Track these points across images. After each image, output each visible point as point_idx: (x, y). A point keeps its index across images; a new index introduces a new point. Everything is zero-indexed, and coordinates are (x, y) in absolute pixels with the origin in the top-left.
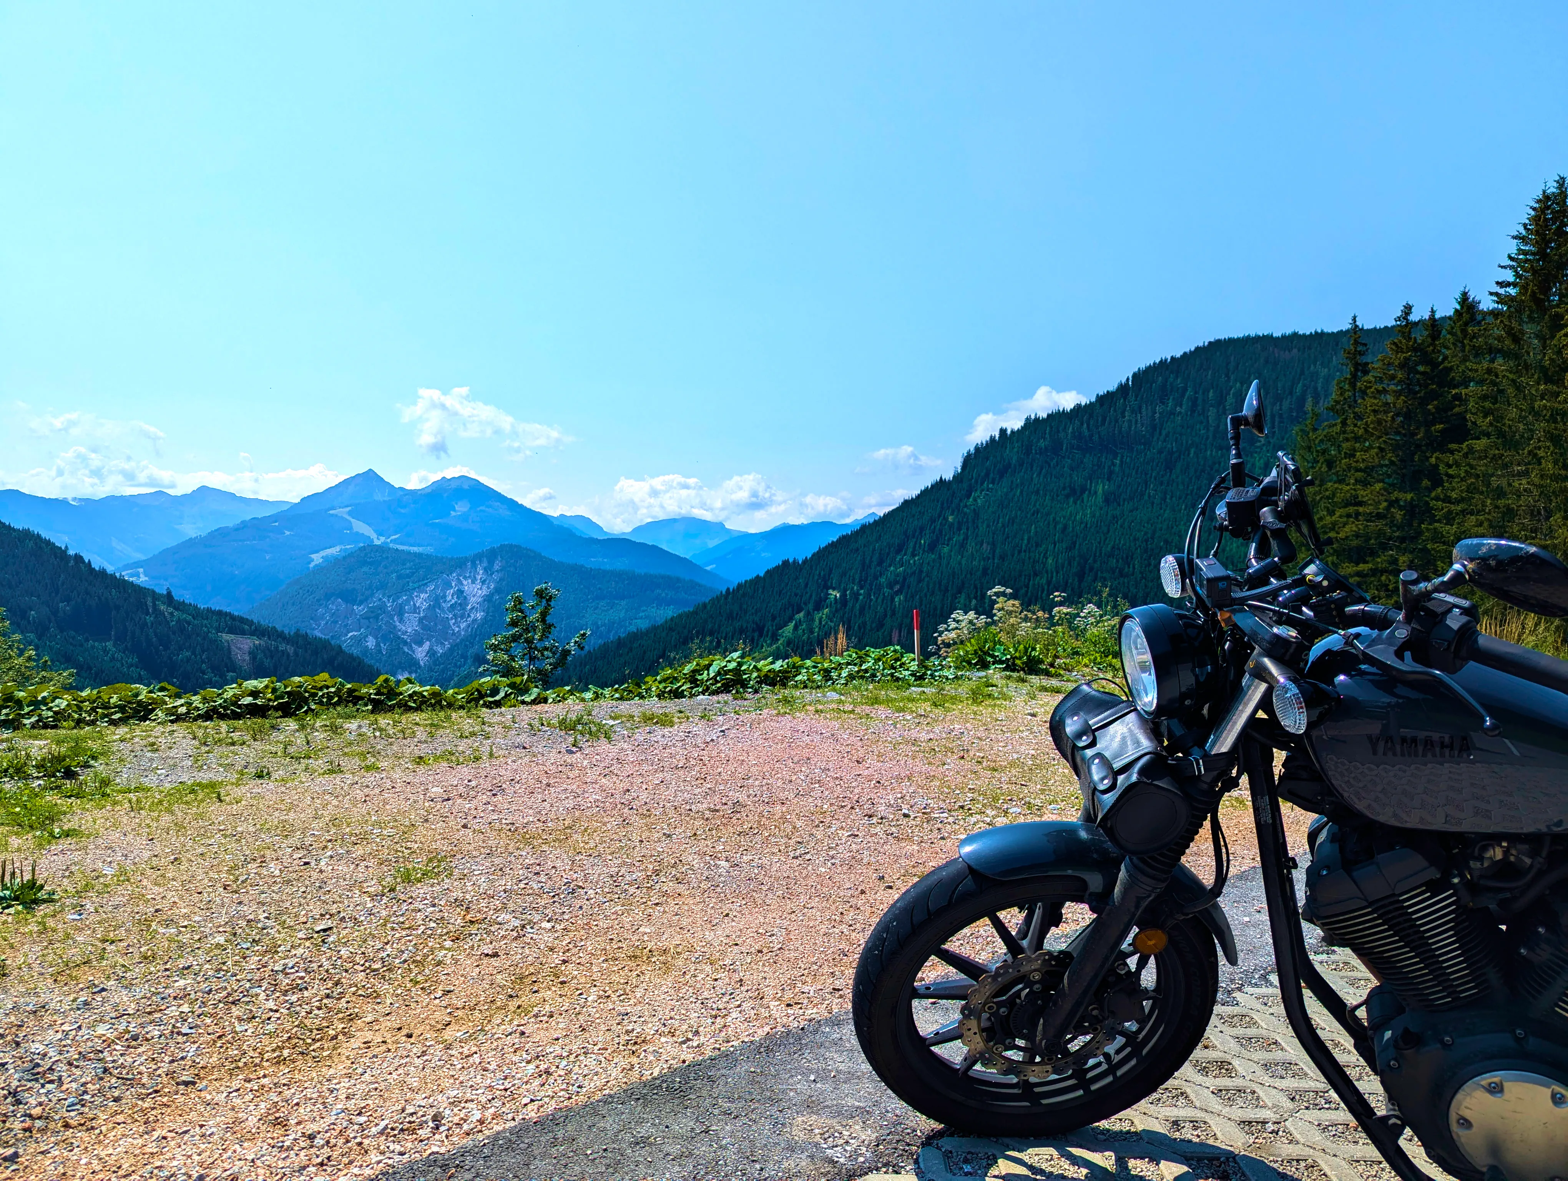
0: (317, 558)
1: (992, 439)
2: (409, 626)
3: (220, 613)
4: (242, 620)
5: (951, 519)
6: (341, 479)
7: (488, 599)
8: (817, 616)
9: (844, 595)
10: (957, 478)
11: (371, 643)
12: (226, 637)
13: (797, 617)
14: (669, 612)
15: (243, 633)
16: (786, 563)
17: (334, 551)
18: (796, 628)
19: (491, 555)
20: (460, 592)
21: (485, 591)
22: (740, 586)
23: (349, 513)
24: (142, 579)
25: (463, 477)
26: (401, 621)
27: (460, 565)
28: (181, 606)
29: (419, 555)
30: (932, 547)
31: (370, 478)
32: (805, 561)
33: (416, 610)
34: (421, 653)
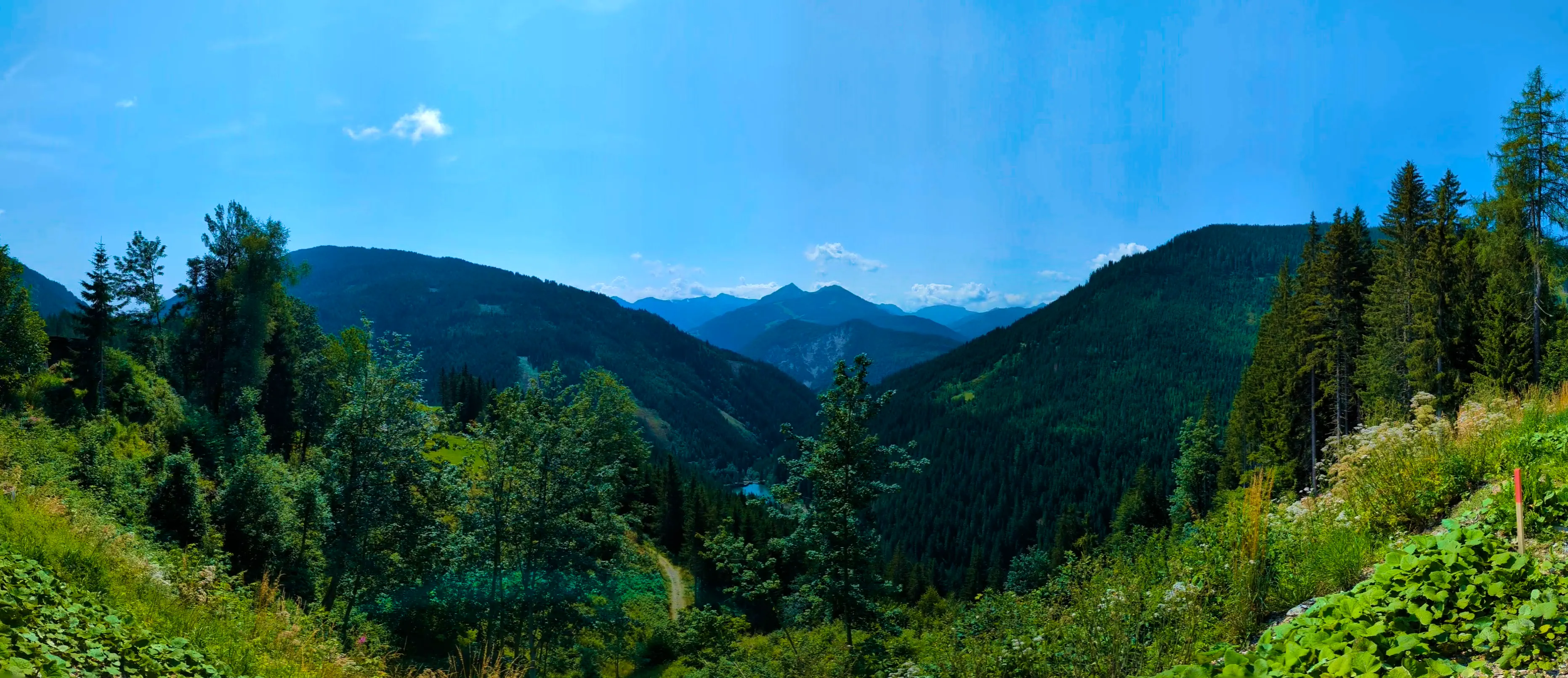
0: (768, 326)
1: (1105, 266)
2: (809, 359)
3: (727, 351)
4: (735, 354)
5: (1084, 306)
6: (780, 288)
7: (845, 346)
8: (1014, 356)
9: (1028, 346)
10: (1087, 285)
11: (791, 366)
12: (730, 362)
13: (1004, 357)
14: (935, 354)
15: (736, 360)
16: (998, 329)
17: (775, 322)
18: (1003, 362)
19: (848, 324)
20: (833, 343)
21: (844, 342)
22: (973, 341)
23: (783, 303)
24: (697, 335)
25: (835, 286)
26: (805, 356)
27: (833, 329)
28: (712, 347)
29: (814, 324)
30: (1075, 321)
31: (792, 288)
32: (1008, 328)
33: (812, 351)
34: (814, 372)
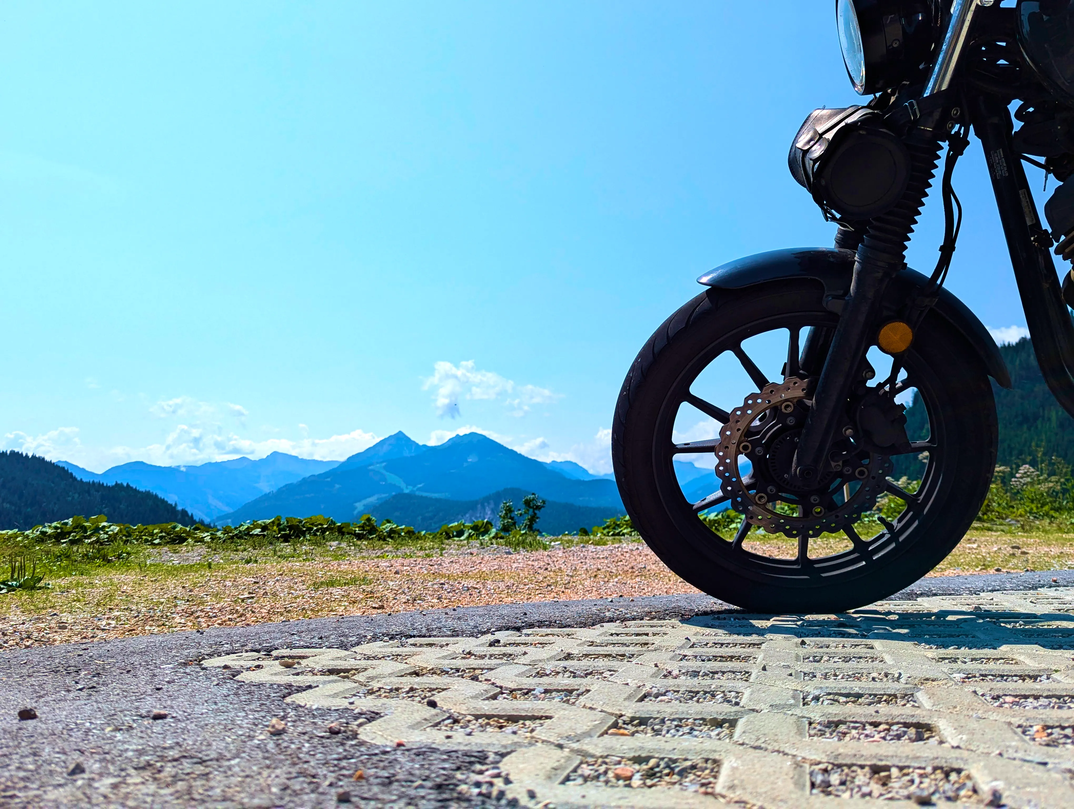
0: (360, 506)
6: (378, 440)
19: (497, 496)
23: (385, 468)
25: (473, 434)
29: (439, 500)
31: (400, 440)
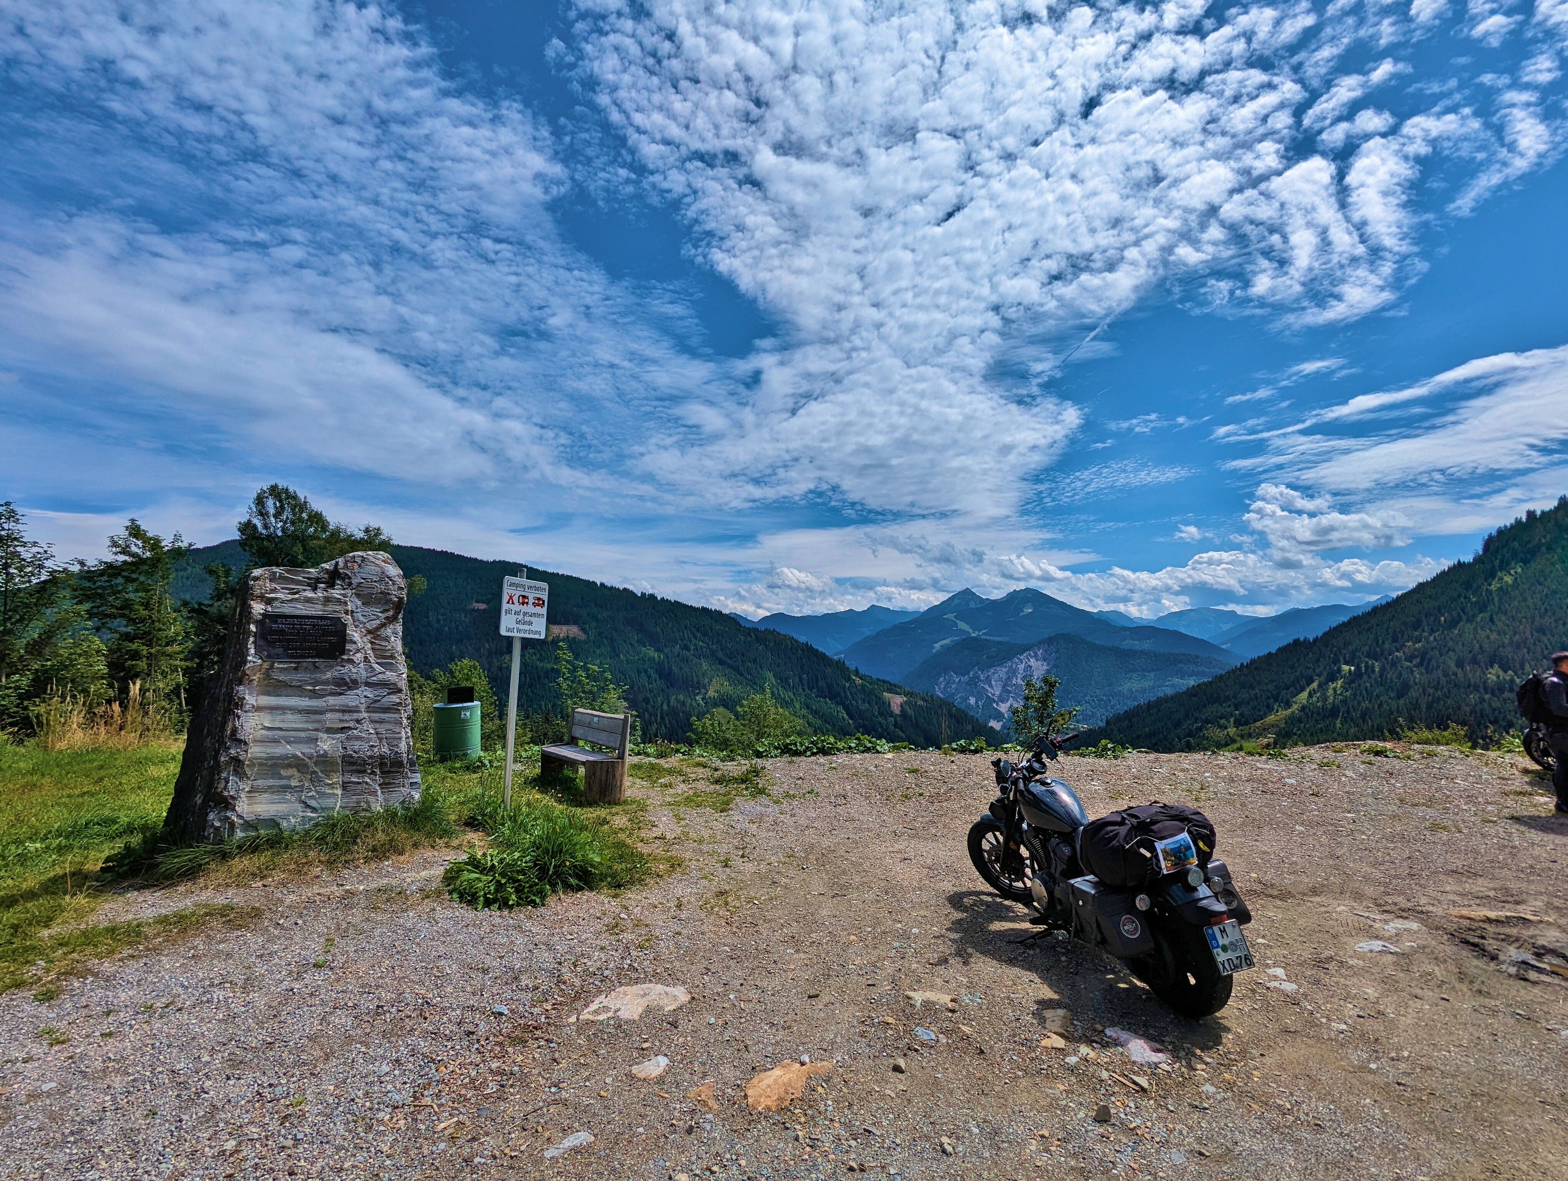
0: (937, 646)
3: (883, 681)
4: (894, 685)
5: (1473, 597)
6: (948, 596)
8: (1331, 686)
9: (1358, 668)
11: (972, 701)
12: (888, 696)
13: (1311, 687)
15: (896, 693)
16: (1296, 642)
17: (946, 642)
18: (1310, 695)
19: (1049, 641)
20: (1029, 667)
21: (1046, 666)
22: (1253, 661)
23: (955, 617)
25: (1028, 589)
26: (990, 686)
27: (1028, 648)
29: (999, 643)
30: (1454, 624)
31: (967, 594)
32: (1316, 640)
33: (999, 679)
34: (1003, 708)
